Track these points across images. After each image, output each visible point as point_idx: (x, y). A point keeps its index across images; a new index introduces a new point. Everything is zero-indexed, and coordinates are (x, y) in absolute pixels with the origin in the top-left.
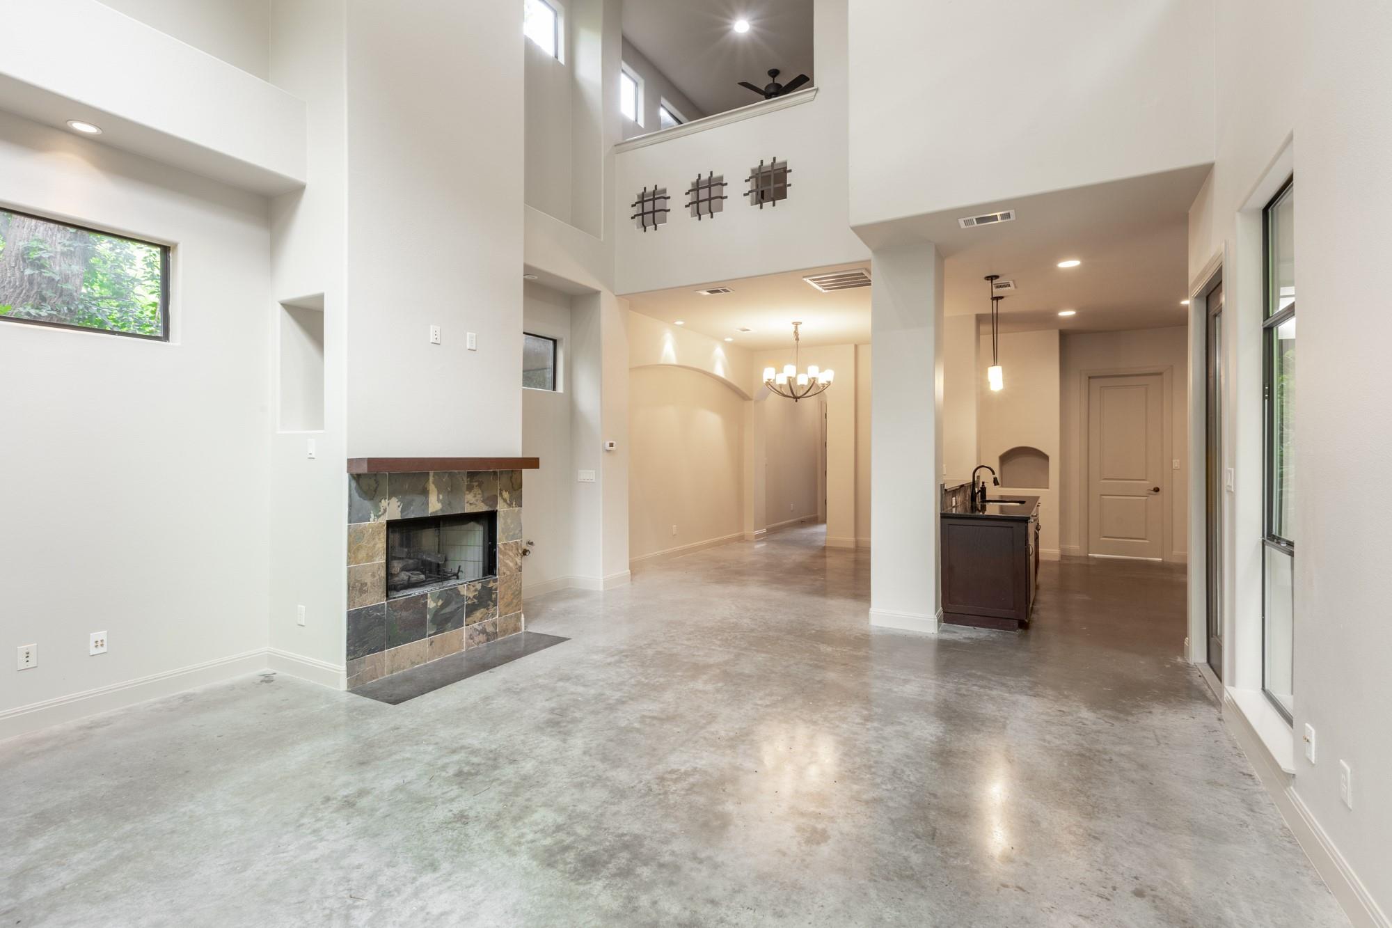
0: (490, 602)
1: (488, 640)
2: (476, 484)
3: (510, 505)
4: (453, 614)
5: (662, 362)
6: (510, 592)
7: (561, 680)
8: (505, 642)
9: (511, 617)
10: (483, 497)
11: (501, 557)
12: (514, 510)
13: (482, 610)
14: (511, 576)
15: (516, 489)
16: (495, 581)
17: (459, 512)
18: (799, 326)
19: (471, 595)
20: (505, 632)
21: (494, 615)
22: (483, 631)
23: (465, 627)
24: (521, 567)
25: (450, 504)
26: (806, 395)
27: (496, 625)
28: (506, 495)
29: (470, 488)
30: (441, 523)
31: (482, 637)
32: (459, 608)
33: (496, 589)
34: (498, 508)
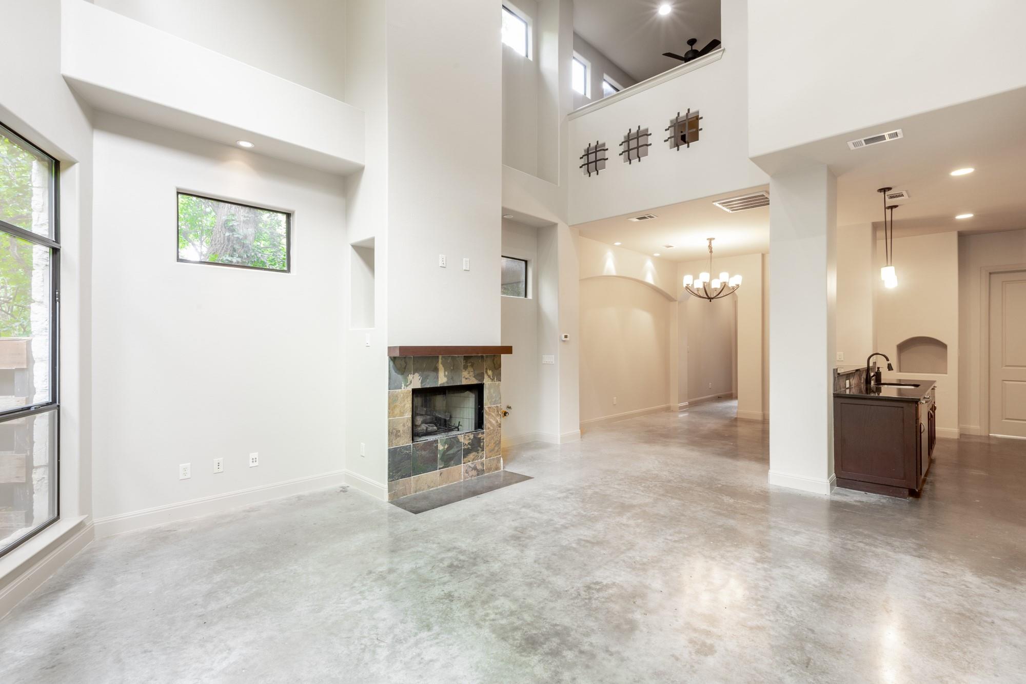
0: (479, 448)
1: (478, 475)
2: (469, 364)
3: (493, 380)
4: (454, 455)
5: (605, 273)
6: (493, 442)
7: (524, 507)
8: (489, 477)
9: (494, 459)
10: (474, 374)
11: (487, 416)
12: (496, 384)
13: (474, 453)
14: (494, 430)
15: (497, 368)
16: (483, 433)
17: (459, 384)
18: (712, 241)
19: (467, 442)
20: (489, 469)
21: (482, 457)
22: (475, 468)
23: (462, 464)
24: (500, 424)
25: (452, 378)
26: (718, 297)
27: (484, 464)
28: (490, 372)
29: (466, 368)
30: (447, 391)
31: (474, 473)
32: (459, 451)
33: (483, 439)
34: (485, 382)
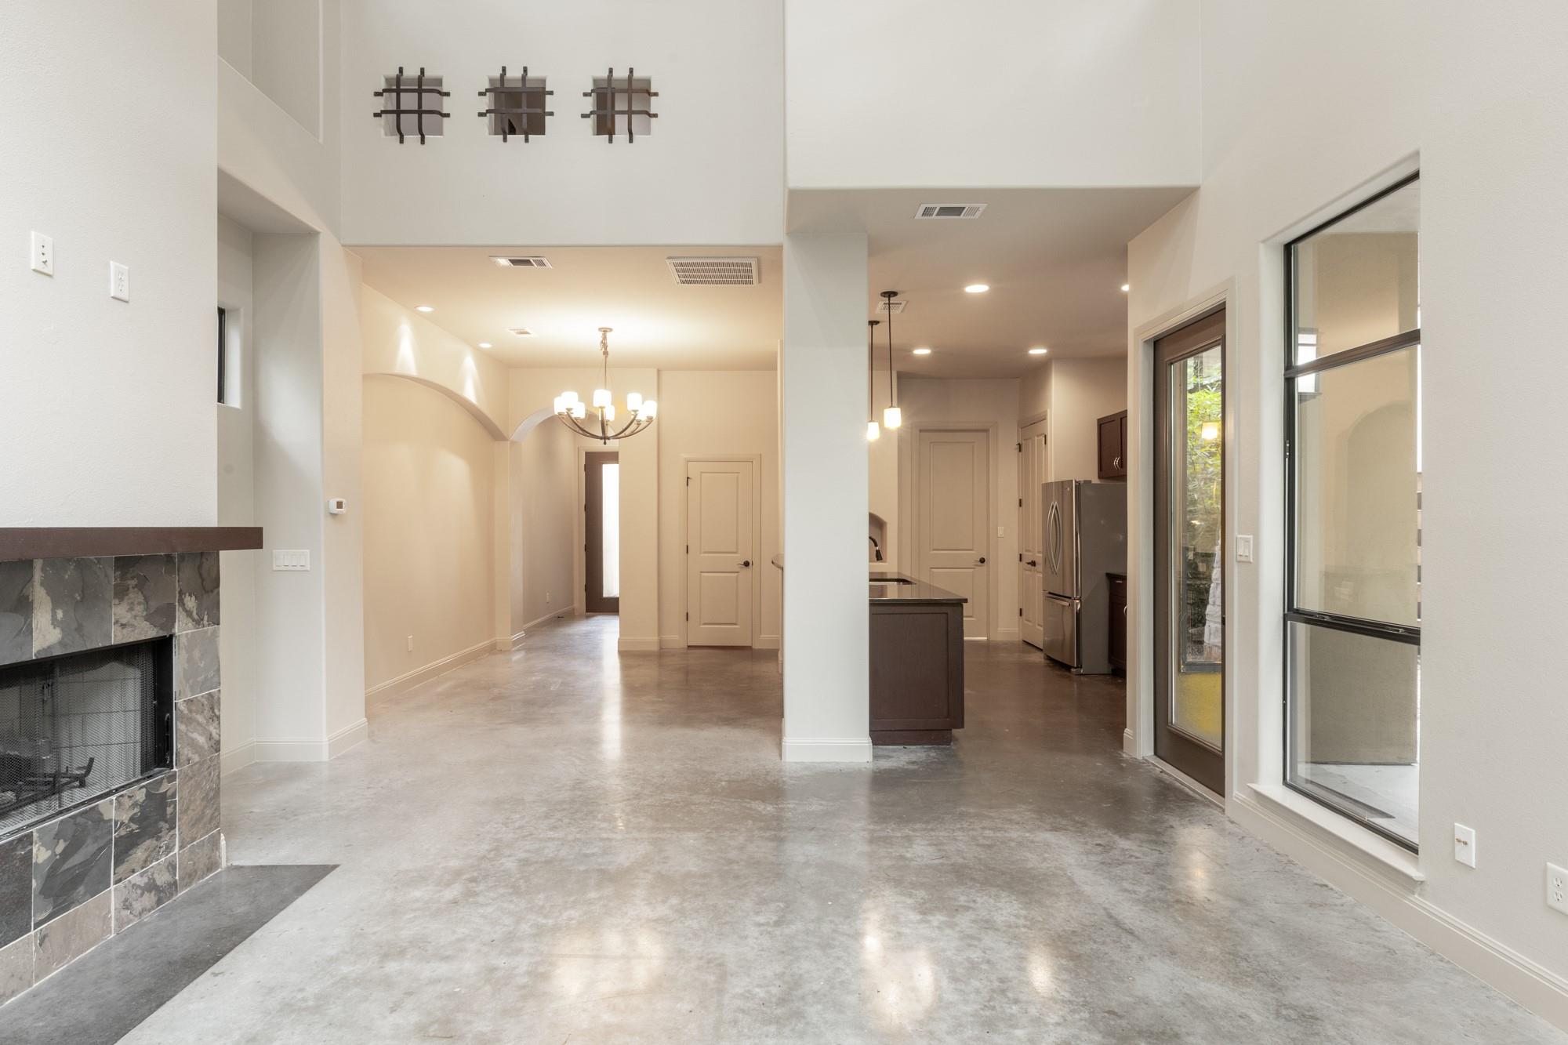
0: (162, 824)
1: (159, 902)
2: (132, 583)
3: (198, 622)
4: (86, 865)
5: (397, 370)
6: (199, 795)
7: (385, 957)
8: (195, 900)
9: (201, 845)
10: (147, 609)
11: (182, 727)
12: (206, 632)
13: (148, 842)
14: (201, 763)
15: (208, 587)
16: (172, 778)
17: (100, 645)
18: (608, 335)
19: (125, 818)
20: (191, 876)
21: (169, 848)
22: (151, 887)
23: (112, 887)
24: (218, 742)
25: (79, 629)
27: (174, 868)
28: (191, 602)
29: (121, 593)
30: (57, 670)
31: (149, 899)
32: (100, 849)
33: (174, 795)
34: (176, 630)
